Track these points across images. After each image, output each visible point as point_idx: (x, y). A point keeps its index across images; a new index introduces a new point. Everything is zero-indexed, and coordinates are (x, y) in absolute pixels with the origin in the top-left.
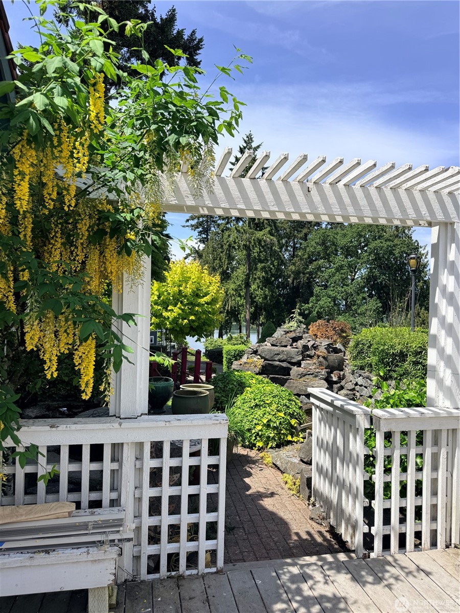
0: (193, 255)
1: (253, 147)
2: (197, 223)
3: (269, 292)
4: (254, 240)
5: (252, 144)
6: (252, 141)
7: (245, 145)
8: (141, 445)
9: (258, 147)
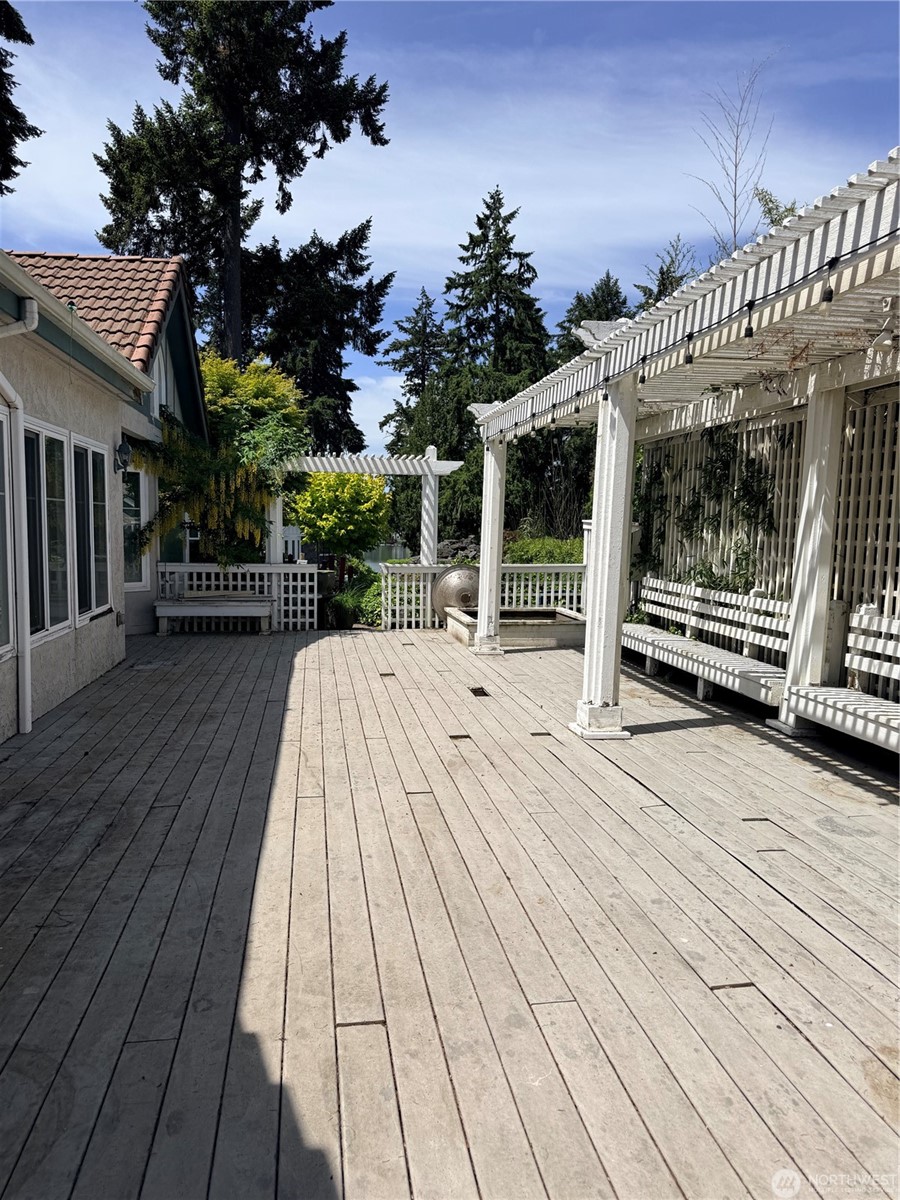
0: (398, 418)
1: (503, 215)
2: (405, 355)
3: (532, 486)
4: (502, 391)
5: (501, 211)
6: (501, 205)
7: (488, 212)
8: (280, 574)
9: (512, 215)
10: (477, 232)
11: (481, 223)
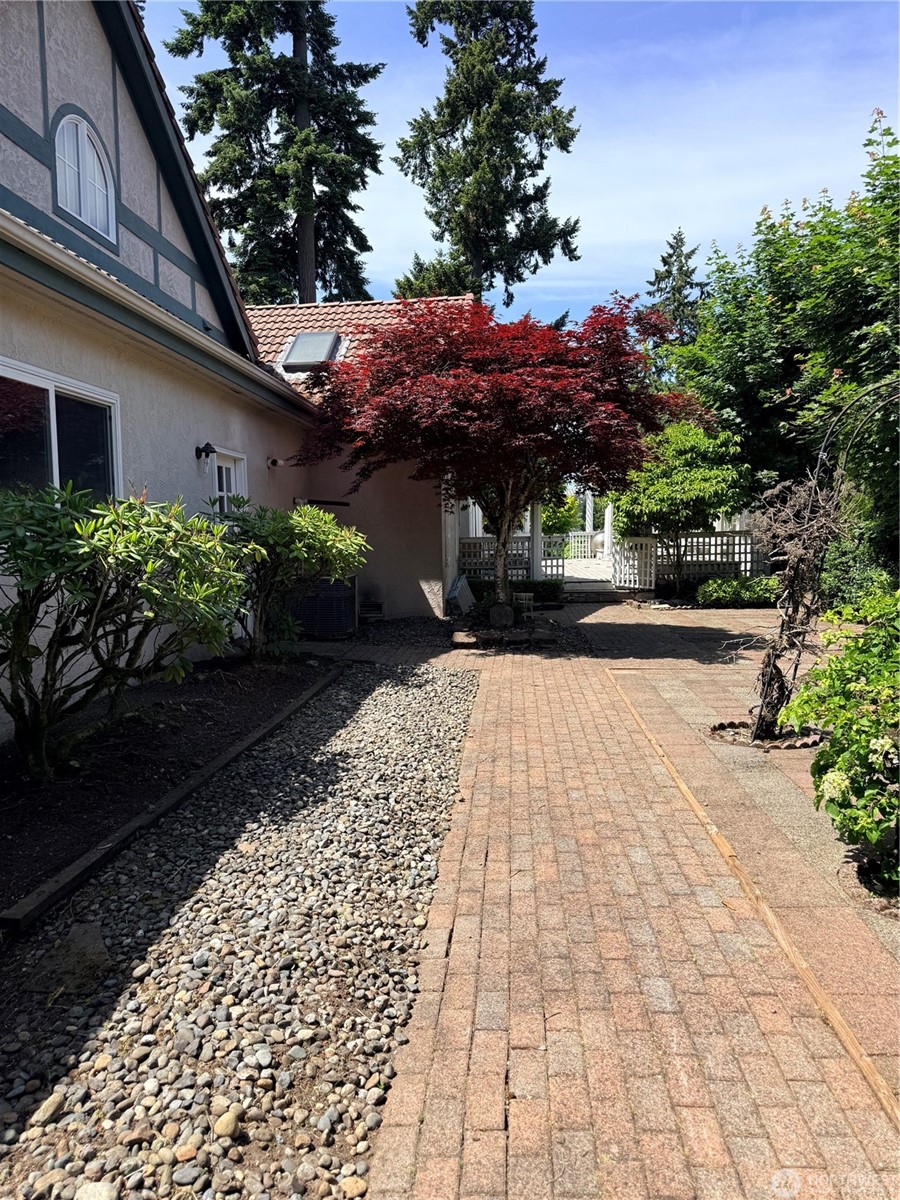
10: (662, 269)
11: (665, 261)
